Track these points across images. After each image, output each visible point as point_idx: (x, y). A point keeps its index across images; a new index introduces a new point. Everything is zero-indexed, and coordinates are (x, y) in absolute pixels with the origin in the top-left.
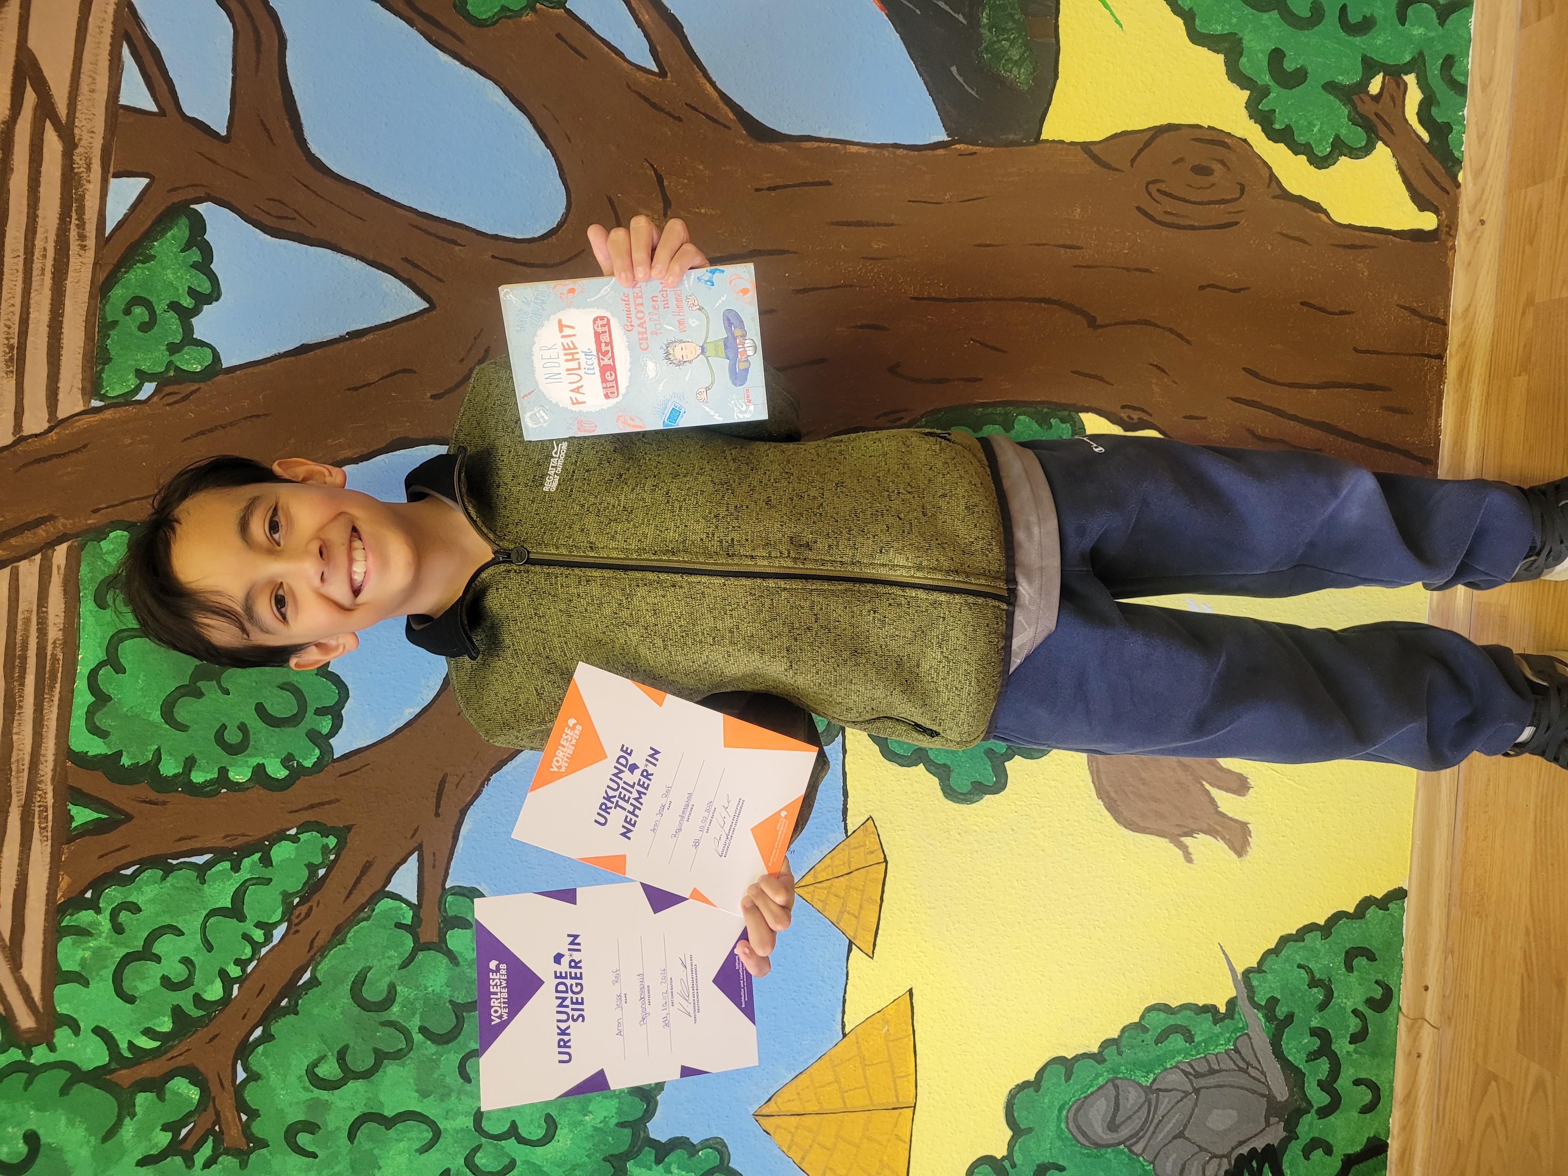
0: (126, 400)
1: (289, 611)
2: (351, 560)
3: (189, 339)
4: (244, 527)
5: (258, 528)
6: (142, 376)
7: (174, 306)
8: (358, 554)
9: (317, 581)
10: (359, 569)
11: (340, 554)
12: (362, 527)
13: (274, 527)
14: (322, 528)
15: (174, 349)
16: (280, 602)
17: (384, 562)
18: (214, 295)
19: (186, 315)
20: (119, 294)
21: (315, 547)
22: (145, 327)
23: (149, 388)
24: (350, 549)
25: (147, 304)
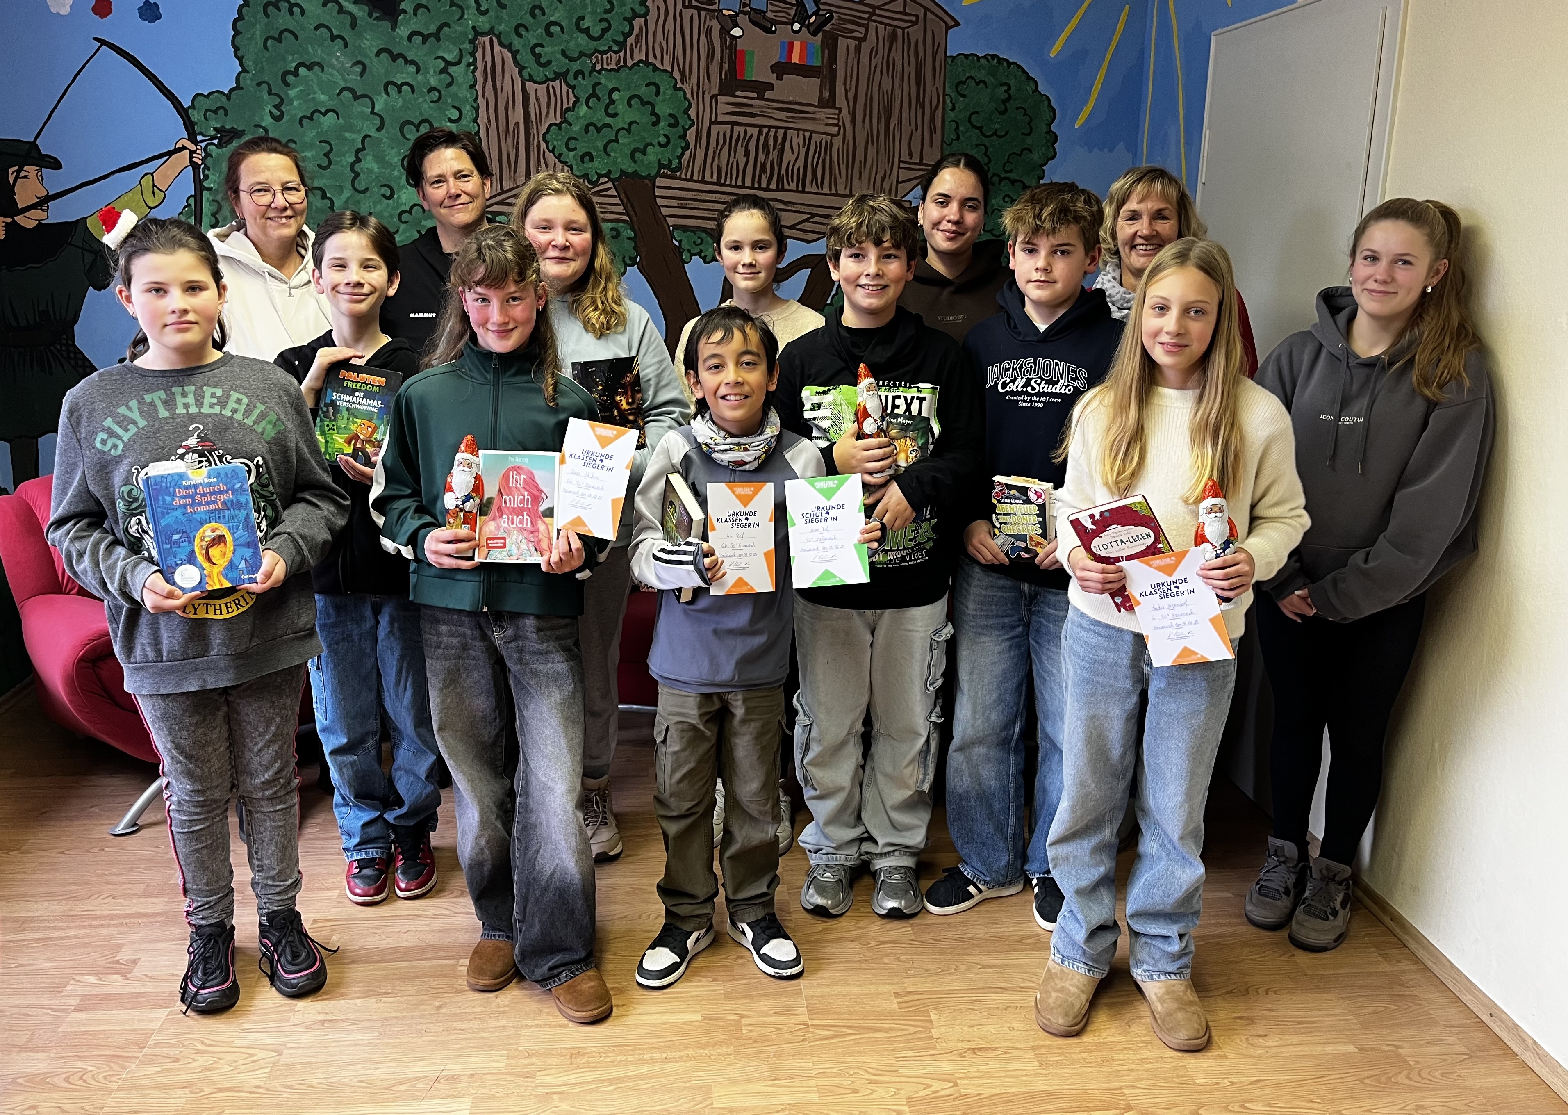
0: (673, 237)
1: (714, 370)
2: (735, 395)
3: (692, 255)
4: (747, 352)
5: (747, 358)
6: (680, 242)
7: (701, 251)
8: (738, 398)
9: (726, 381)
10: (732, 398)
11: (737, 390)
12: (749, 400)
13: (748, 364)
14: (748, 384)
15: (689, 251)
16: (717, 367)
17: (735, 408)
18: (706, 262)
19: (699, 254)
20: (704, 235)
21: (740, 380)
22: (695, 243)
23: (677, 244)
24: (740, 395)
25: (701, 243)
